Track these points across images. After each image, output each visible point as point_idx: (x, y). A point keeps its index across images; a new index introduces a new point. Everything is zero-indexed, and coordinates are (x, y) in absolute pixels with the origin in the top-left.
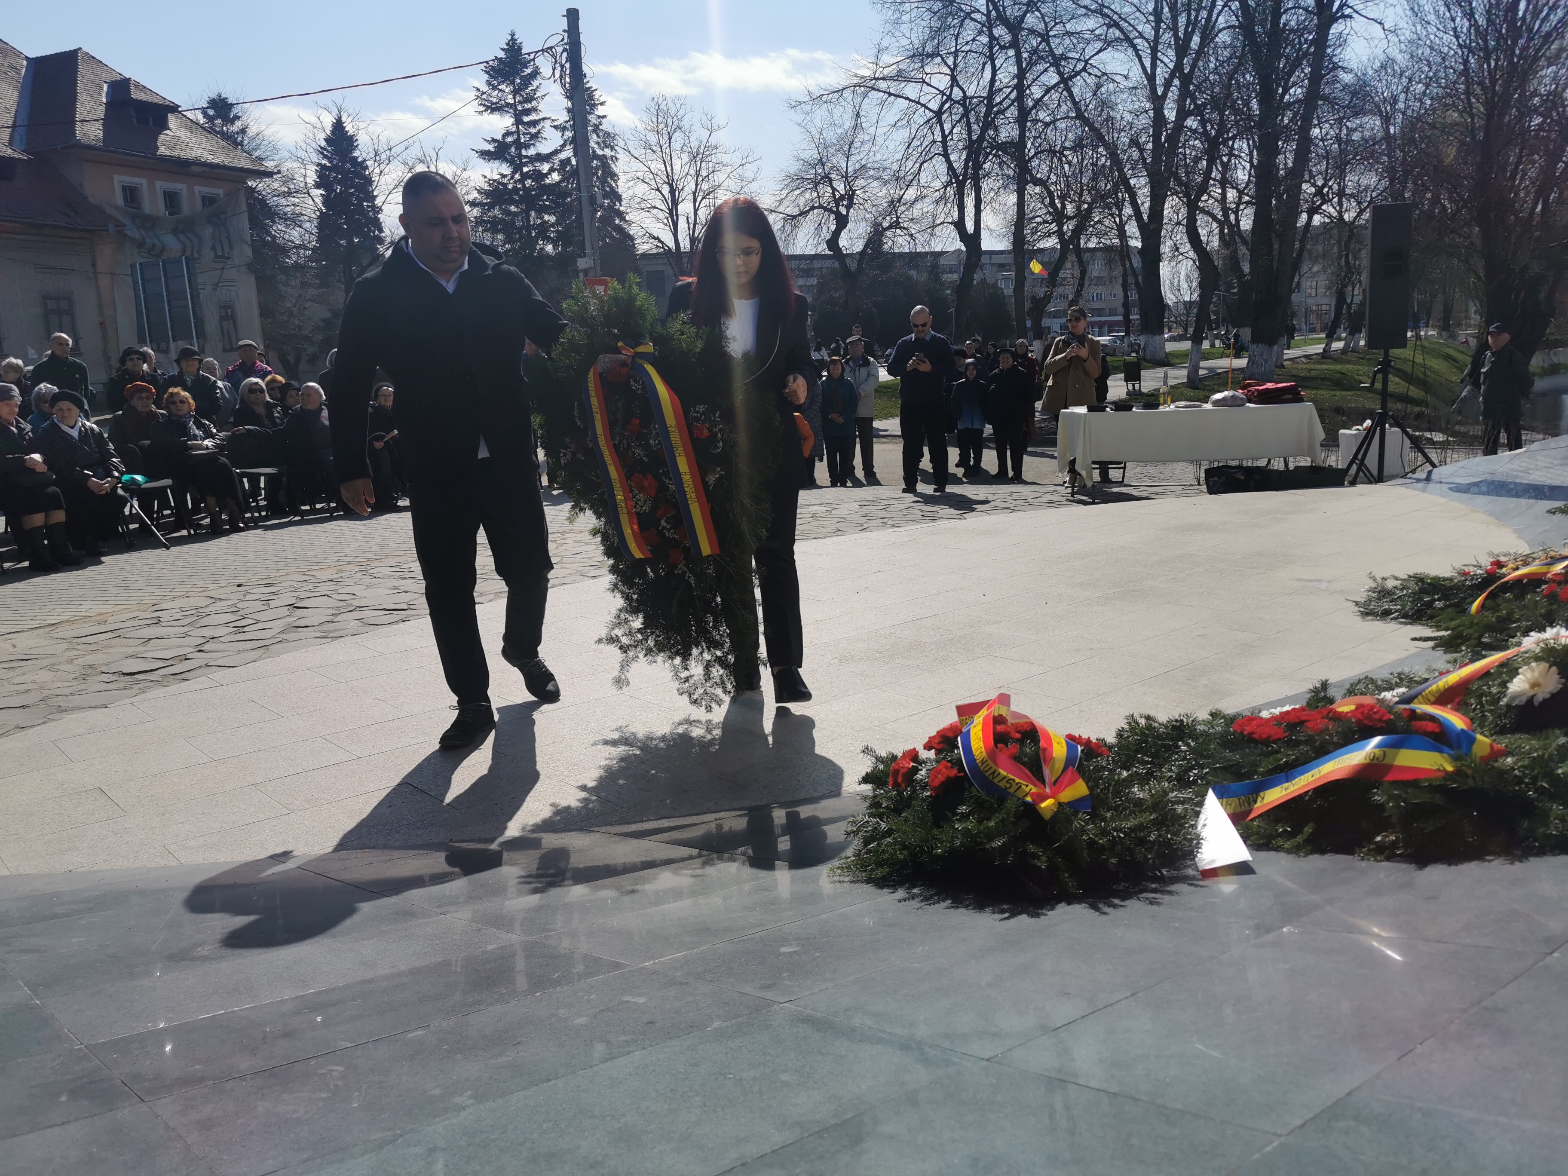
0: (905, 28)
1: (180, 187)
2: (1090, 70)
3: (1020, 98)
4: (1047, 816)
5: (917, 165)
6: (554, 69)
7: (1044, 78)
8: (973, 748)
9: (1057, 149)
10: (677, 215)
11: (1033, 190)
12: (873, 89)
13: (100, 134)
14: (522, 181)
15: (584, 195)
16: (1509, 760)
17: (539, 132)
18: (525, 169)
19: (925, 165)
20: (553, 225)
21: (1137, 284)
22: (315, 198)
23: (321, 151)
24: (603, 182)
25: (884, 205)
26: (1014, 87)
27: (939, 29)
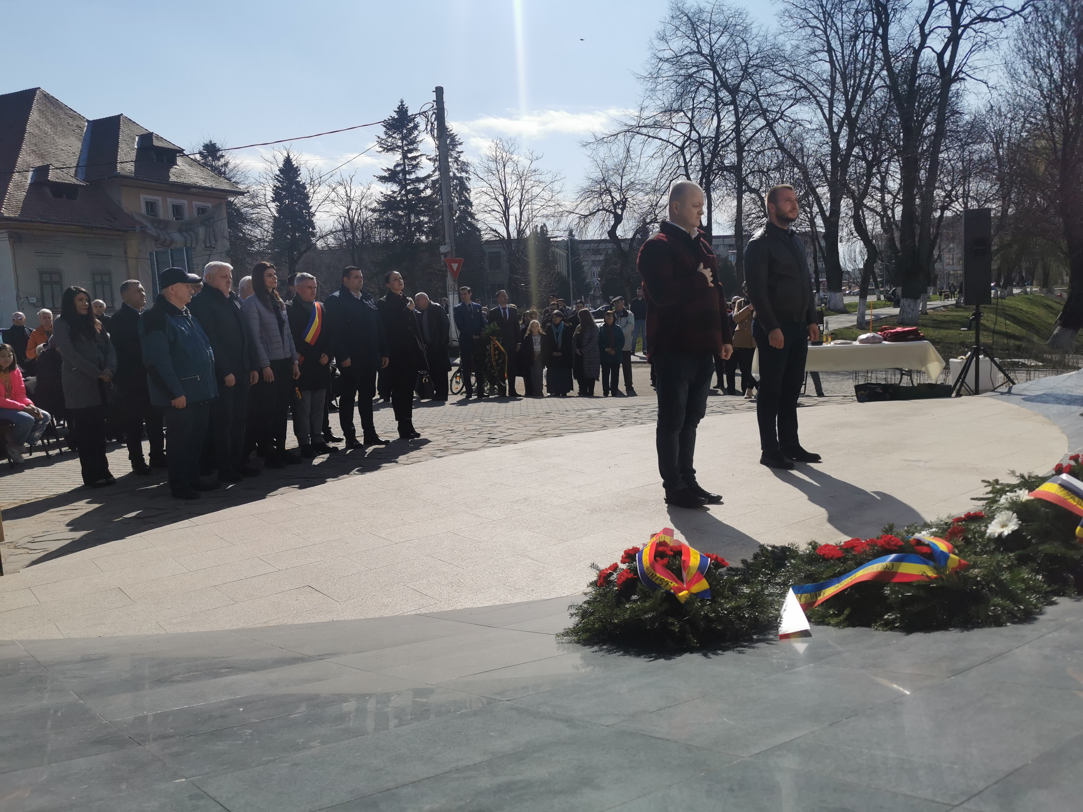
0: (659, 94)
1: (183, 202)
2: (785, 119)
3: (738, 137)
4: (683, 601)
5: (668, 182)
6: (427, 125)
7: (754, 123)
8: (644, 561)
9: (765, 169)
10: (509, 215)
11: (746, 197)
12: (638, 133)
13: (133, 169)
14: (406, 195)
15: (445, 204)
16: (976, 570)
17: (418, 164)
18: (409, 188)
20: (426, 223)
21: (823, 257)
22: (271, 209)
23: (277, 178)
24: (460, 194)
25: (647, 206)
26: (733, 130)
27: (682, 94)
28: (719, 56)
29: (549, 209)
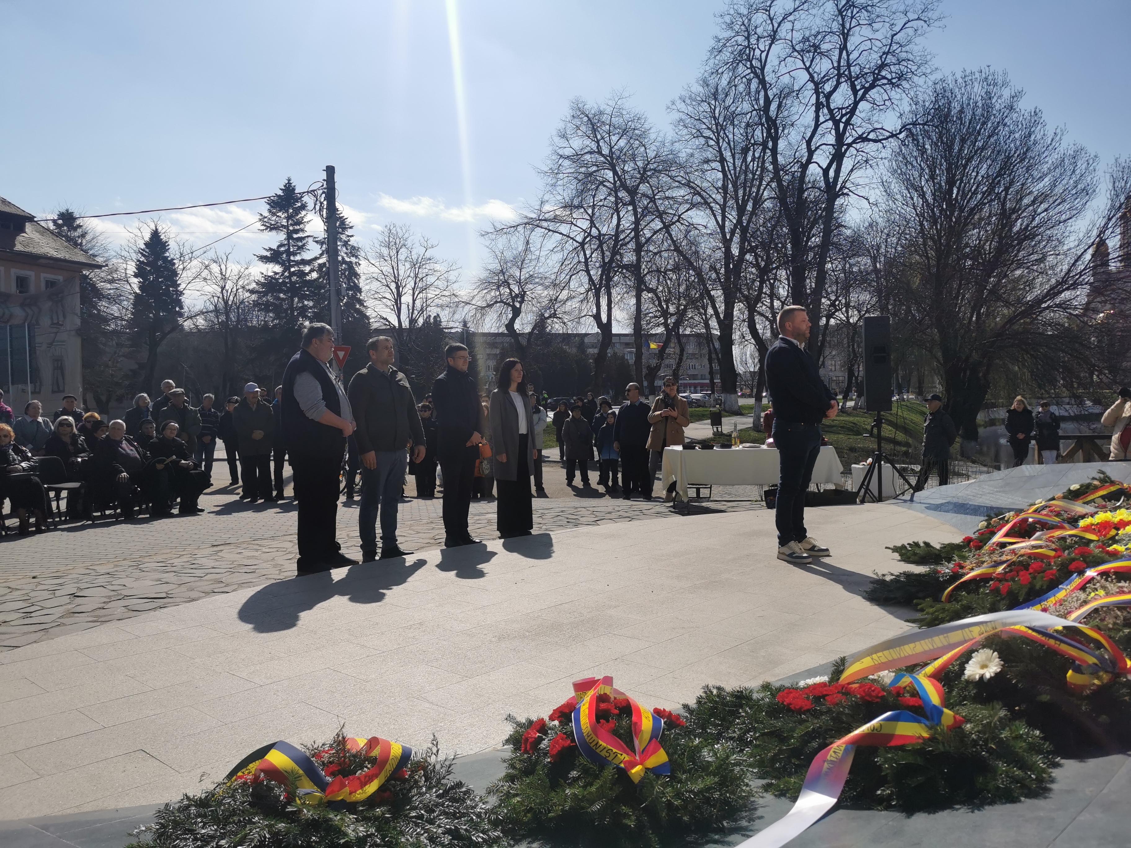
0: (560, 189)
1: (30, 273)
2: (682, 222)
3: (637, 236)
4: (636, 780)
5: (568, 277)
6: (315, 205)
7: (652, 225)
8: (582, 723)
9: (662, 270)
10: (401, 303)
11: (646, 296)
12: (538, 226)
14: (289, 277)
15: (333, 289)
16: (968, 726)
17: (304, 245)
18: (292, 269)
19: (573, 277)
20: (311, 308)
21: (718, 359)
22: (133, 285)
23: (141, 252)
24: (349, 279)
25: (545, 302)
26: (633, 230)
27: (582, 191)
28: (619, 158)
29: (444, 298)
